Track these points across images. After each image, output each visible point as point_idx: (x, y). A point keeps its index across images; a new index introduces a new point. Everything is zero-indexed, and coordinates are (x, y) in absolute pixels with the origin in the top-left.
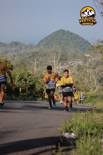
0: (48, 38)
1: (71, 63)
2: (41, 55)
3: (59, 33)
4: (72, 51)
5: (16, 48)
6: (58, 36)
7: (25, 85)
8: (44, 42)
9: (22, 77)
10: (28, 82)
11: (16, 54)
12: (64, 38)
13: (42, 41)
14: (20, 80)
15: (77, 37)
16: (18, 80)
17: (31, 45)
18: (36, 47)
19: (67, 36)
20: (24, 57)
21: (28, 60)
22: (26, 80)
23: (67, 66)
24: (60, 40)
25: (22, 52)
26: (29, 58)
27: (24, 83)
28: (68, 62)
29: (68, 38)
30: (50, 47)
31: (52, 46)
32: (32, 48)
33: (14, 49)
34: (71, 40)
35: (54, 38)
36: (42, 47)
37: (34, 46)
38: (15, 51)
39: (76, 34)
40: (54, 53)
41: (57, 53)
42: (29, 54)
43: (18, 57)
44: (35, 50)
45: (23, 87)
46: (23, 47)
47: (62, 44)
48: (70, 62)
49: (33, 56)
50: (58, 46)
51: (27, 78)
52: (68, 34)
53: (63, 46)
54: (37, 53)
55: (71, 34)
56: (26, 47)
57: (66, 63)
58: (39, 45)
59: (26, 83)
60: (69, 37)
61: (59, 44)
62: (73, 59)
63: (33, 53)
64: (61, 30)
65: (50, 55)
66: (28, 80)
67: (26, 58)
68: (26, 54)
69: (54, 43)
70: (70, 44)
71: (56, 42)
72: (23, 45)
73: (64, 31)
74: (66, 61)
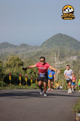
0: (49, 40)
1: (68, 60)
2: (44, 54)
3: (58, 37)
4: (68, 50)
5: (25, 49)
6: (57, 38)
7: (35, 77)
8: (46, 43)
9: (32, 70)
10: (37, 75)
11: (24, 53)
12: (62, 40)
13: (44, 43)
14: (31, 73)
15: (72, 39)
16: (29, 73)
17: (36, 46)
18: (40, 47)
19: (64, 39)
20: (31, 56)
21: (34, 58)
22: (35, 73)
23: (65, 62)
24: (59, 42)
25: (29, 51)
26: (35, 56)
27: (34, 75)
28: (65, 58)
29: (64, 40)
30: (51, 47)
31: (52, 47)
32: (37, 48)
33: (23, 49)
34: (67, 41)
35: (54, 40)
36: (44, 47)
37: (38, 47)
38: (24, 51)
39: (70, 37)
40: (54, 52)
41: (56, 52)
42: (34, 53)
43: (27, 56)
44: (39, 50)
45: (33, 79)
46: (30, 48)
47: (60, 45)
48: (67, 58)
49: (38, 54)
50: (57, 46)
51: (36, 71)
52: (64, 36)
53: (61, 47)
54: (41, 52)
55: (67, 36)
56: (33, 48)
57: (64, 59)
58: (42, 46)
59: (35, 75)
60: (66, 39)
61: (58, 45)
62: (69, 56)
63: (37, 52)
64: (60, 34)
65: (51, 54)
66: (37, 73)
67: (32, 57)
68: (32, 53)
69: (54, 44)
70: (66, 45)
71: (55, 43)
72: (30, 46)
73: (61, 34)
74: (64, 58)
